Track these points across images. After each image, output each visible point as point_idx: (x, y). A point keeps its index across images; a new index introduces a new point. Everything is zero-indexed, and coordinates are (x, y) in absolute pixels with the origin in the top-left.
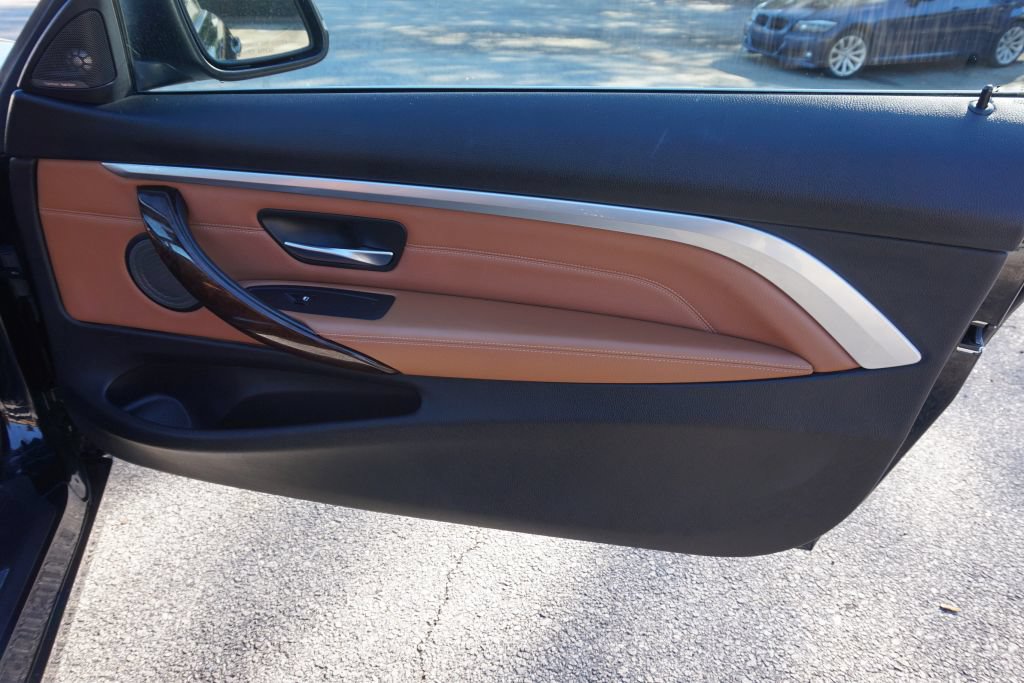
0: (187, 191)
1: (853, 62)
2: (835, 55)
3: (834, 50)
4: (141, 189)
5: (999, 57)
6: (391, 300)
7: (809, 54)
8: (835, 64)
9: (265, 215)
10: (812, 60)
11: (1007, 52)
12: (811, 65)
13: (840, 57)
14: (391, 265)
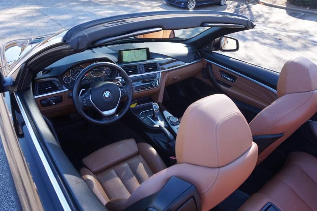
0: (212, 65)
1: (193, 6)
2: (189, 4)
3: (189, 3)
4: (207, 63)
5: (222, 3)
6: (232, 86)
7: (183, 4)
8: (189, 6)
9: (221, 71)
10: (184, 5)
11: (223, 2)
12: (184, 7)
13: (190, 4)
14: (233, 82)
